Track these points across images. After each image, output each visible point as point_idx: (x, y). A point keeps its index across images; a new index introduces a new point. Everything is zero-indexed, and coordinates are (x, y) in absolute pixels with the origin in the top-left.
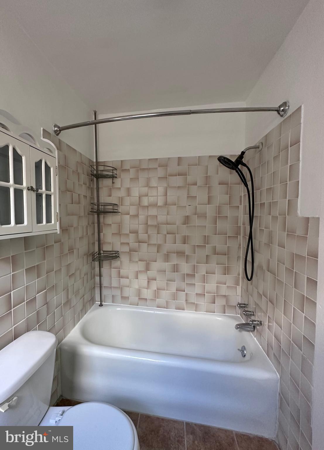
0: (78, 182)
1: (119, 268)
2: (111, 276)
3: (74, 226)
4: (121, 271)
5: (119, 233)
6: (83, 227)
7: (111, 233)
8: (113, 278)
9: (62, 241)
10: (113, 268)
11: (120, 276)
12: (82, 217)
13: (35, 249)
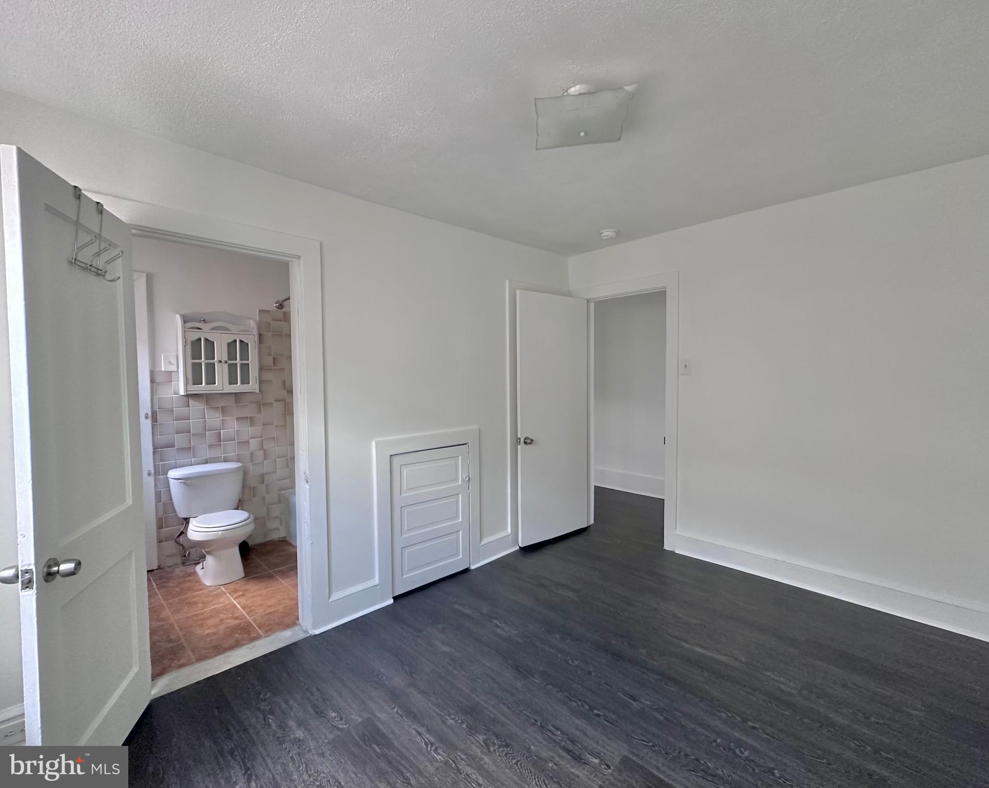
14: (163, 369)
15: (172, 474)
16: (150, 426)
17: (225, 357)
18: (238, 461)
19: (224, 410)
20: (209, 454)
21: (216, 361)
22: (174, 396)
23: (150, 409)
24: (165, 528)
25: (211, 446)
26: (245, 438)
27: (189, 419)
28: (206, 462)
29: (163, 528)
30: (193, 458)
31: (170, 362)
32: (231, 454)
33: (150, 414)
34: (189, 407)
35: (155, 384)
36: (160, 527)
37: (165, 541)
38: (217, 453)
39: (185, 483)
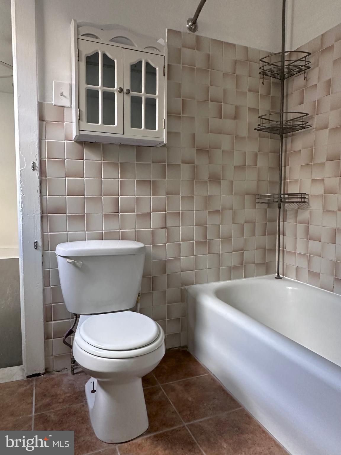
0: (237, 88)
1: (306, 223)
2: (296, 235)
3: (222, 148)
4: (311, 227)
5: (310, 164)
6: (246, 153)
7: (300, 165)
8: (298, 240)
9: (196, 163)
10: (298, 223)
11: (308, 237)
12: (243, 138)
13: (151, 163)
14: (54, 103)
15: (62, 249)
16: (38, 180)
17: (127, 86)
18: (138, 240)
19: (123, 168)
20: (104, 227)
21: (116, 90)
22: (66, 141)
23: (38, 157)
24: (54, 321)
25: (107, 216)
26: (146, 210)
27: (83, 177)
28: (101, 237)
29: (51, 321)
30: (87, 230)
31: (62, 93)
32: (130, 231)
33: (37, 164)
34: (83, 159)
35: (44, 123)
36: (47, 319)
37: (53, 338)
38: (113, 226)
39: (74, 264)
